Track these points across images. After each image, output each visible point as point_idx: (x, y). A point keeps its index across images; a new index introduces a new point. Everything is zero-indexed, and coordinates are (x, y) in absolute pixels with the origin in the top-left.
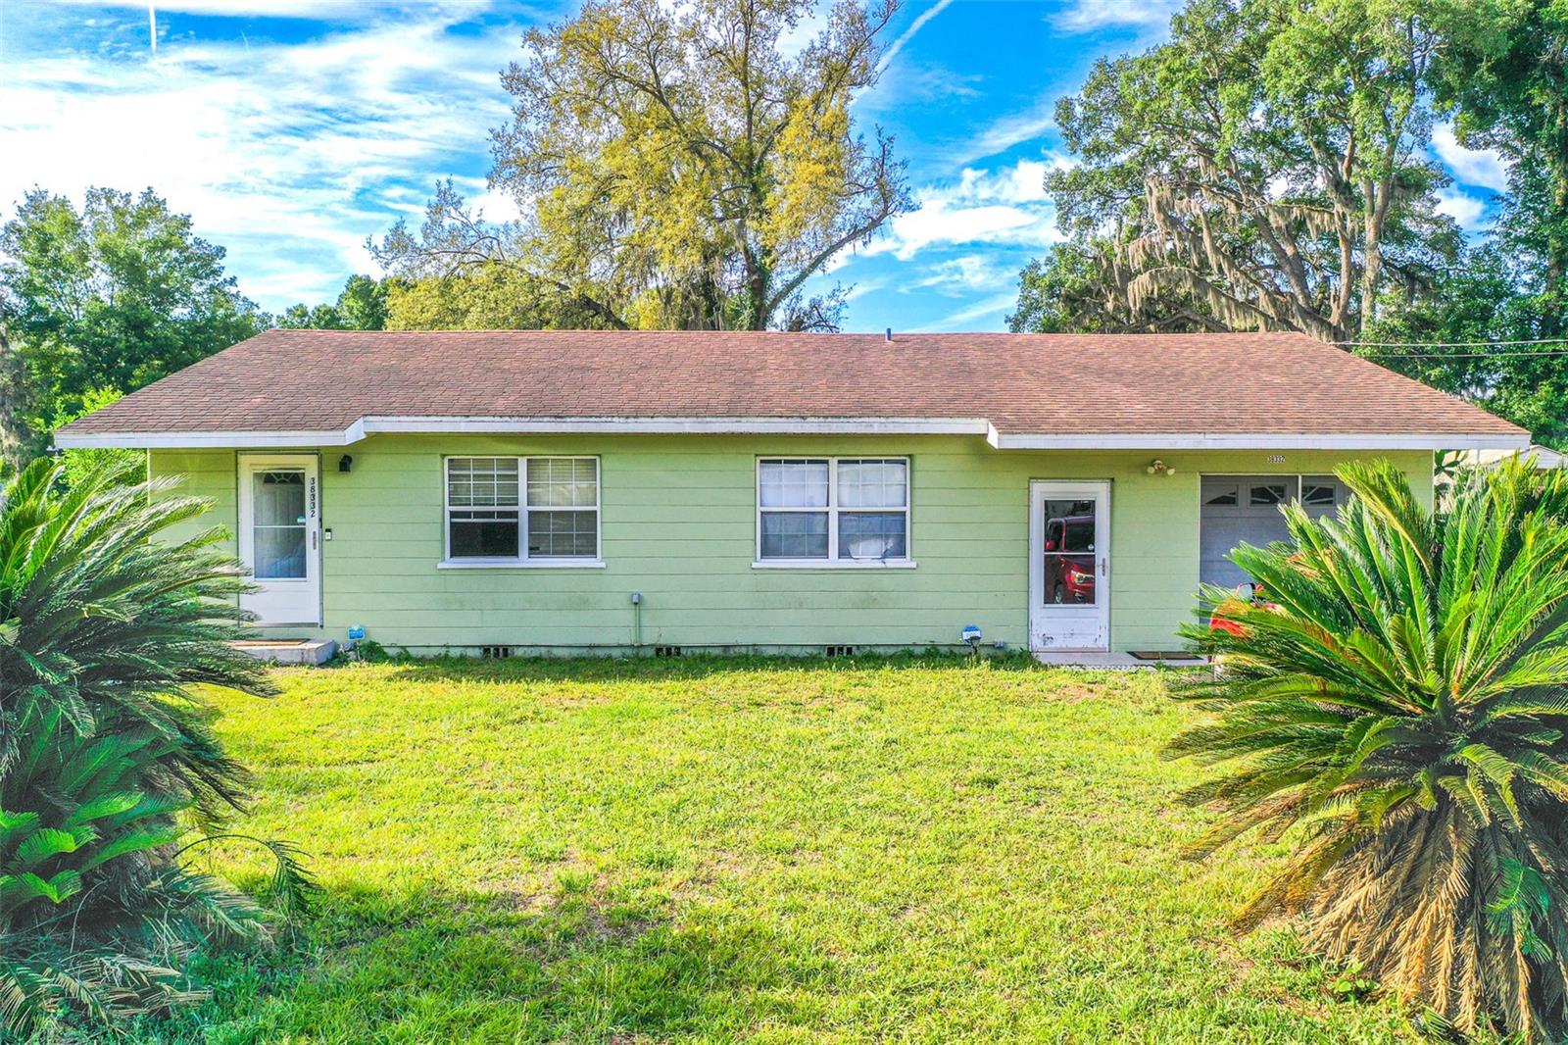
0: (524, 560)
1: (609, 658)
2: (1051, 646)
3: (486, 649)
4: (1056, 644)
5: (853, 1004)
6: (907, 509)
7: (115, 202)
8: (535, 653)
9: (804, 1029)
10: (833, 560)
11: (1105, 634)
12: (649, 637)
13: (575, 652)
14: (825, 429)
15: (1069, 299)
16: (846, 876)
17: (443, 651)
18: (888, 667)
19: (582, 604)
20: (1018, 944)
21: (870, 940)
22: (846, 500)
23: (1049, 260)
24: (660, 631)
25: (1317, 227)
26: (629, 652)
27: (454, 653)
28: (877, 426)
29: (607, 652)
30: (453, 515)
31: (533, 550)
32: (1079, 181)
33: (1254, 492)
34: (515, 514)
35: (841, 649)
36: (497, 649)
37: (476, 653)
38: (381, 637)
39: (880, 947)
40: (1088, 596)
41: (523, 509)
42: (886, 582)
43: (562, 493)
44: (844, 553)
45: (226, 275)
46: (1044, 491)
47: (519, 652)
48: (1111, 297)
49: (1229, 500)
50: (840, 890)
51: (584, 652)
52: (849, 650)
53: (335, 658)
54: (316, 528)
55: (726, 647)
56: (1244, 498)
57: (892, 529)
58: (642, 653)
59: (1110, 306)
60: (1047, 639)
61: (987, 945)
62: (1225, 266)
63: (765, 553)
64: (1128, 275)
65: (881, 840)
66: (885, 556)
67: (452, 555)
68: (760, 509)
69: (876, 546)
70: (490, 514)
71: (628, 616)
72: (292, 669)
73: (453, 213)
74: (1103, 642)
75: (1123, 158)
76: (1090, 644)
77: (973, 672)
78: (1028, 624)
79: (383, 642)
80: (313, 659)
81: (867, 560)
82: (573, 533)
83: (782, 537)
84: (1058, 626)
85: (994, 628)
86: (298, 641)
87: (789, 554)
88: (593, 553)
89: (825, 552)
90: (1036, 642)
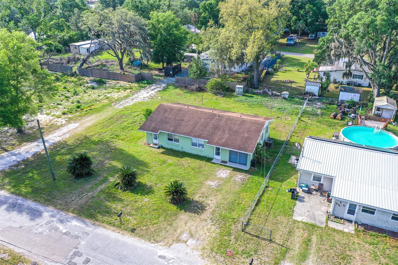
1: (180, 151)
3: (171, 148)
6: (204, 144)
11: (220, 158)
17: (168, 148)
19: (178, 146)
22: (199, 142)
24: (184, 150)
30: (168, 137)
31: (174, 141)
40: (219, 155)
43: (176, 137)
47: (173, 149)
51: (178, 150)
52: (199, 155)
53: (159, 147)
55: (189, 152)
57: (203, 146)
58: (182, 151)
63: (192, 146)
67: (168, 140)
68: (192, 141)
70: (171, 138)
78: (214, 156)
79: (163, 147)
81: (201, 148)
82: (177, 141)
83: (194, 144)
84: (216, 157)
85: (211, 156)
86: (156, 145)
87: (194, 146)
88: (179, 142)
89: (197, 147)
90: (214, 158)
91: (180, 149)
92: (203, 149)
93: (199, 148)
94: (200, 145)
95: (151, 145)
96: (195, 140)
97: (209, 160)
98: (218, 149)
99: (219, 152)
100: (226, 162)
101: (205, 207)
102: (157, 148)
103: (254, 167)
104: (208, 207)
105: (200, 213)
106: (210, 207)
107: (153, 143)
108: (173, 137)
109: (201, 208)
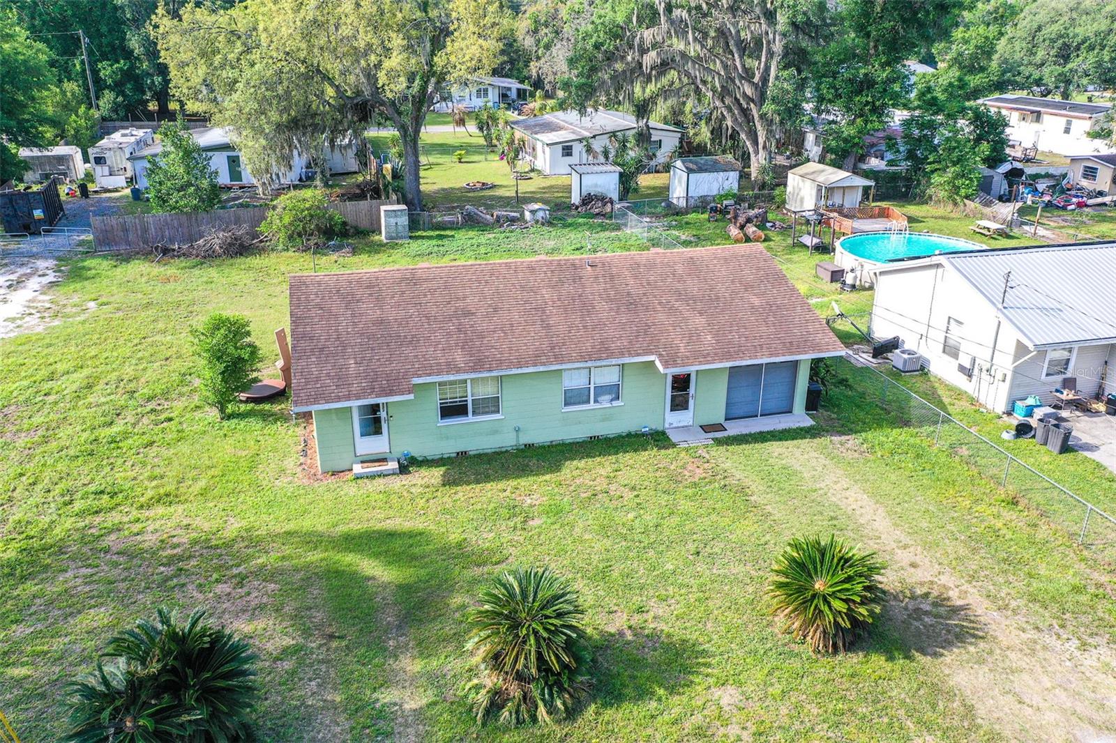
0: (471, 418)
1: (507, 451)
2: (672, 426)
3: (458, 453)
4: (674, 424)
6: (620, 384)
8: (477, 453)
10: (592, 405)
11: (692, 420)
12: (523, 441)
13: (493, 451)
15: (605, 52)
17: (441, 456)
18: (620, 454)
19: (495, 432)
22: (597, 382)
24: (526, 439)
25: (752, 31)
26: (514, 448)
27: (446, 456)
29: (505, 449)
30: (441, 404)
31: (474, 413)
34: (467, 401)
35: (593, 437)
36: (462, 453)
37: (454, 455)
38: (417, 453)
40: (686, 407)
41: (470, 399)
42: (613, 411)
43: (487, 391)
44: (596, 401)
46: (672, 371)
47: (471, 453)
48: (631, 54)
51: (497, 450)
52: (597, 437)
53: (403, 469)
54: (385, 416)
55: (551, 442)
57: (614, 391)
58: (519, 448)
60: (671, 424)
62: (699, 48)
63: (566, 405)
64: (643, 50)
66: (612, 400)
67: (442, 418)
68: (562, 389)
69: (608, 398)
70: (457, 402)
71: (514, 435)
72: (393, 478)
74: (691, 423)
76: (686, 424)
77: (652, 453)
78: (664, 420)
79: (416, 456)
80: (397, 471)
81: (605, 400)
82: (491, 405)
83: (572, 398)
84: (675, 419)
85: (652, 424)
86: (383, 460)
87: (575, 404)
88: (498, 412)
89: (588, 402)
90: (667, 426)
91: (507, 440)
92: (615, 403)
93: (598, 406)
94: (601, 391)
95: (358, 469)
96: (575, 380)
97: (659, 439)
98: (681, 383)
99: (686, 395)
100: (721, 427)
101: (945, 599)
102: (393, 474)
103: (815, 409)
104: (951, 593)
105: (974, 628)
106: (957, 590)
107: (361, 458)
108: (471, 394)
109: (942, 610)
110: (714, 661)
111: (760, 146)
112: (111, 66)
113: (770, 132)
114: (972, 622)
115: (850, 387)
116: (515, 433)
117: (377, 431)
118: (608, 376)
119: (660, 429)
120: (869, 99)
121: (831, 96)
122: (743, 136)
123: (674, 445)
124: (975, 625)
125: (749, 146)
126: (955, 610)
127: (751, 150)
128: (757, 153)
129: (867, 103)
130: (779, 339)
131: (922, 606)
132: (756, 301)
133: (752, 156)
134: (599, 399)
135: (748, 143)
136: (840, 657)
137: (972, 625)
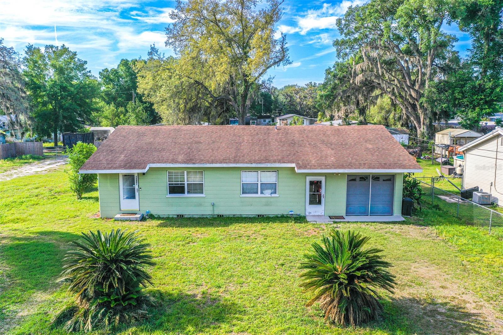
0: (186, 195)
1: (207, 218)
2: (311, 214)
3: (178, 216)
4: (312, 214)
5: (247, 318)
6: (277, 183)
7: (54, 49)
8: (189, 216)
9: (240, 322)
10: (259, 195)
11: (323, 212)
12: (216, 213)
13: (198, 216)
14: (257, 166)
15: (339, 79)
16: (251, 290)
17: (168, 216)
18: (271, 223)
19: (200, 205)
20: (276, 306)
21: (252, 305)
22: (262, 180)
23: (334, 67)
24: (218, 211)
25: (412, 62)
26: (211, 216)
27: (171, 216)
28: (269, 165)
29: (206, 216)
30: (169, 184)
31: (188, 192)
32: (344, 43)
33: (360, 178)
34: (184, 184)
35: (261, 215)
36: (180, 215)
37: (176, 216)
38: (154, 213)
39: (253, 307)
40: (319, 203)
41: (186, 183)
42: (272, 200)
43: (195, 179)
44: (262, 193)
45: (88, 70)
46: (309, 179)
47: (186, 216)
48: (352, 79)
49: (354, 180)
50: (249, 293)
51: (201, 216)
52: (263, 216)
53: (143, 219)
54: (137, 188)
55: (234, 215)
56: (358, 179)
57: (273, 187)
58: (214, 216)
59: (351, 82)
60: (310, 213)
61: (271, 306)
62: (385, 72)
63: (243, 193)
64: (356, 75)
65: (258, 281)
66: (271, 193)
67: (170, 193)
68: (242, 183)
69: (269, 191)
70: (178, 184)
71: (211, 208)
72: (134, 222)
73: (156, 54)
74: (323, 214)
75: (356, 36)
76: (320, 214)
77: (290, 224)
78: (305, 209)
79: (154, 214)
80: (139, 219)
81: (267, 193)
82: (198, 188)
83: (247, 189)
84: (312, 210)
85: (297, 211)
86: (134, 214)
87: (249, 193)
88: (203, 193)
89: (257, 193)
90: (307, 214)
91: (207, 211)
92: (273, 195)
93: (262, 195)
94: (265, 186)
95: (118, 216)
96: (249, 178)
97: (300, 219)
99: (320, 196)
100: (342, 217)
101: (461, 308)
102: (136, 220)
103: (410, 215)
104: (468, 305)
105: (480, 328)
106: (475, 304)
107: (123, 212)
108: (187, 180)
109: (456, 314)
110: (246, 317)
111: (422, 124)
112: (143, 105)
113: (426, 114)
114: (479, 323)
115: (440, 209)
116: (212, 207)
117: (133, 197)
118: (269, 178)
119: (302, 214)
120: (483, 97)
121: (460, 97)
122: (412, 119)
123: (307, 222)
124: (481, 326)
125: (416, 124)
126: (468, 315)
127: (417, 125)
128: (420, 127)
129: (481, 99)
130: (378, 161)
131: (439, 309)
132: (370, 146)
133: (418, 128)
134: (264, 192)
135: (415, 122)
136: (350, 329)
137: (479, 326)
